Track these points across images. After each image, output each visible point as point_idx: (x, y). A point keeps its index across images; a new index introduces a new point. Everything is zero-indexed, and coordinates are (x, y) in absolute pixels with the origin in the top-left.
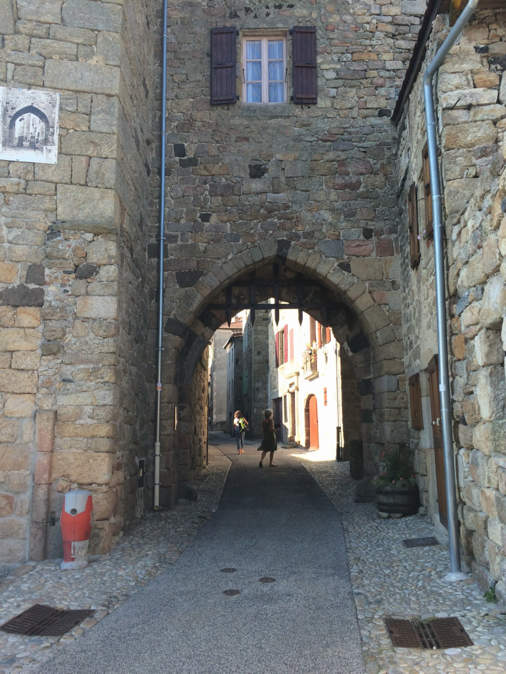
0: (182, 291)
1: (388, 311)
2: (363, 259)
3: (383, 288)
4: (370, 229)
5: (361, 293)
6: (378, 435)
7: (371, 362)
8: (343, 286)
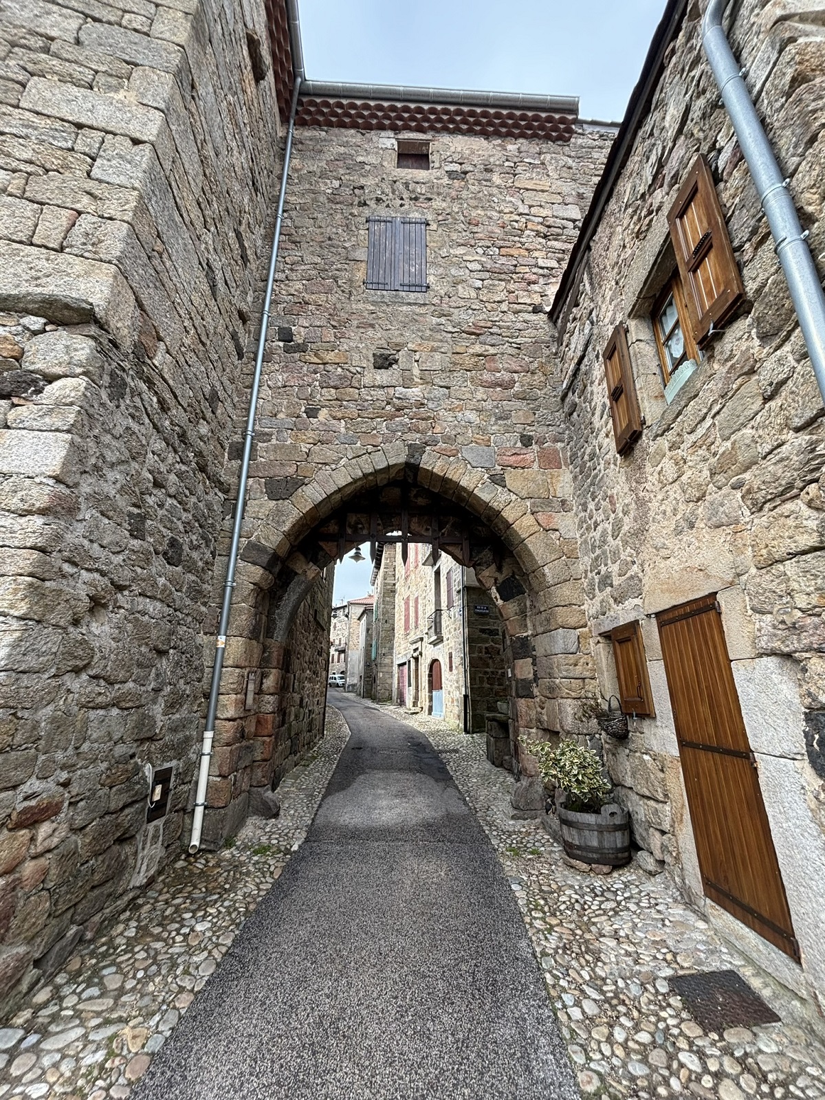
0: (272, 504)
1: (559, 539)
2: (522, 471)
3: (550, 509)
4: (530, 436)
5: (521, 514)
6: (545, 717)
7: (528, 614)
8: (496, 504)
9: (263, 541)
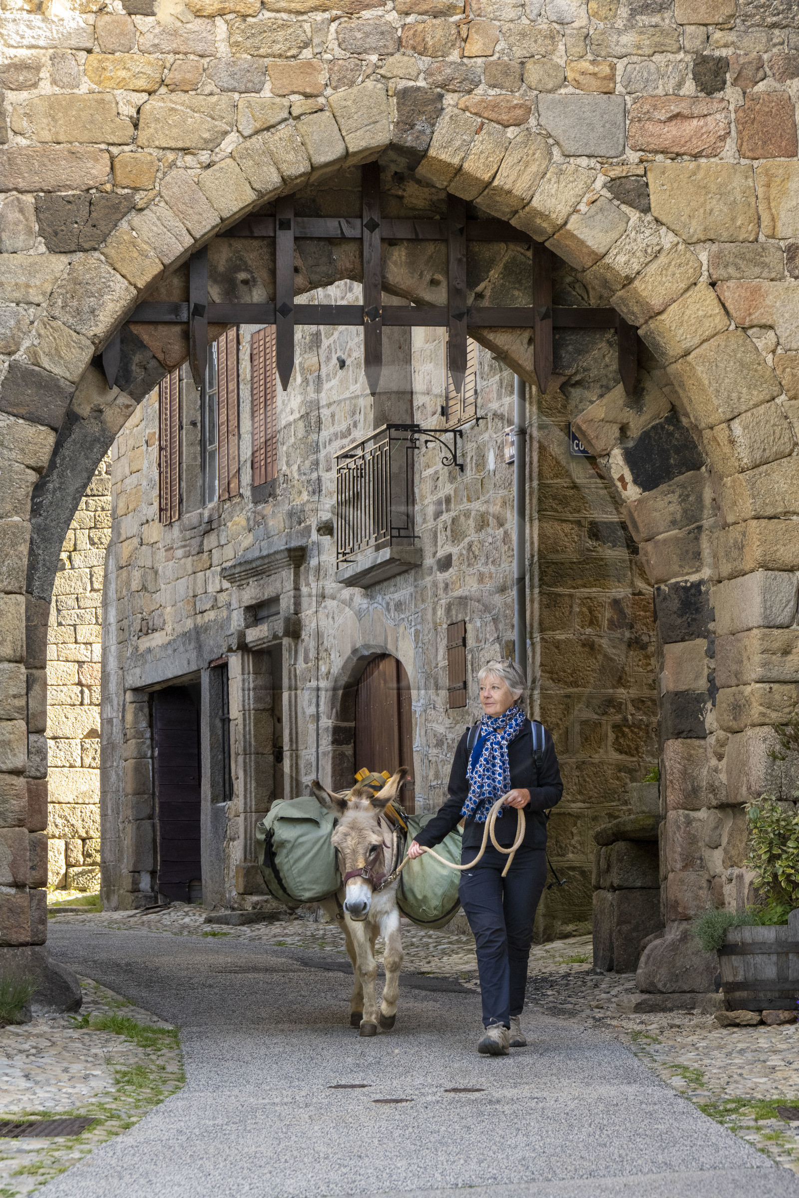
0: (59, 263)
1: (774, 352)
2: (692, 165)
3: (757, 270)
4: (720, 59)
5: (683, 286)
6: (723, 777)
7: (706, 523)
8: (622, 259)
9: (46, 362)
